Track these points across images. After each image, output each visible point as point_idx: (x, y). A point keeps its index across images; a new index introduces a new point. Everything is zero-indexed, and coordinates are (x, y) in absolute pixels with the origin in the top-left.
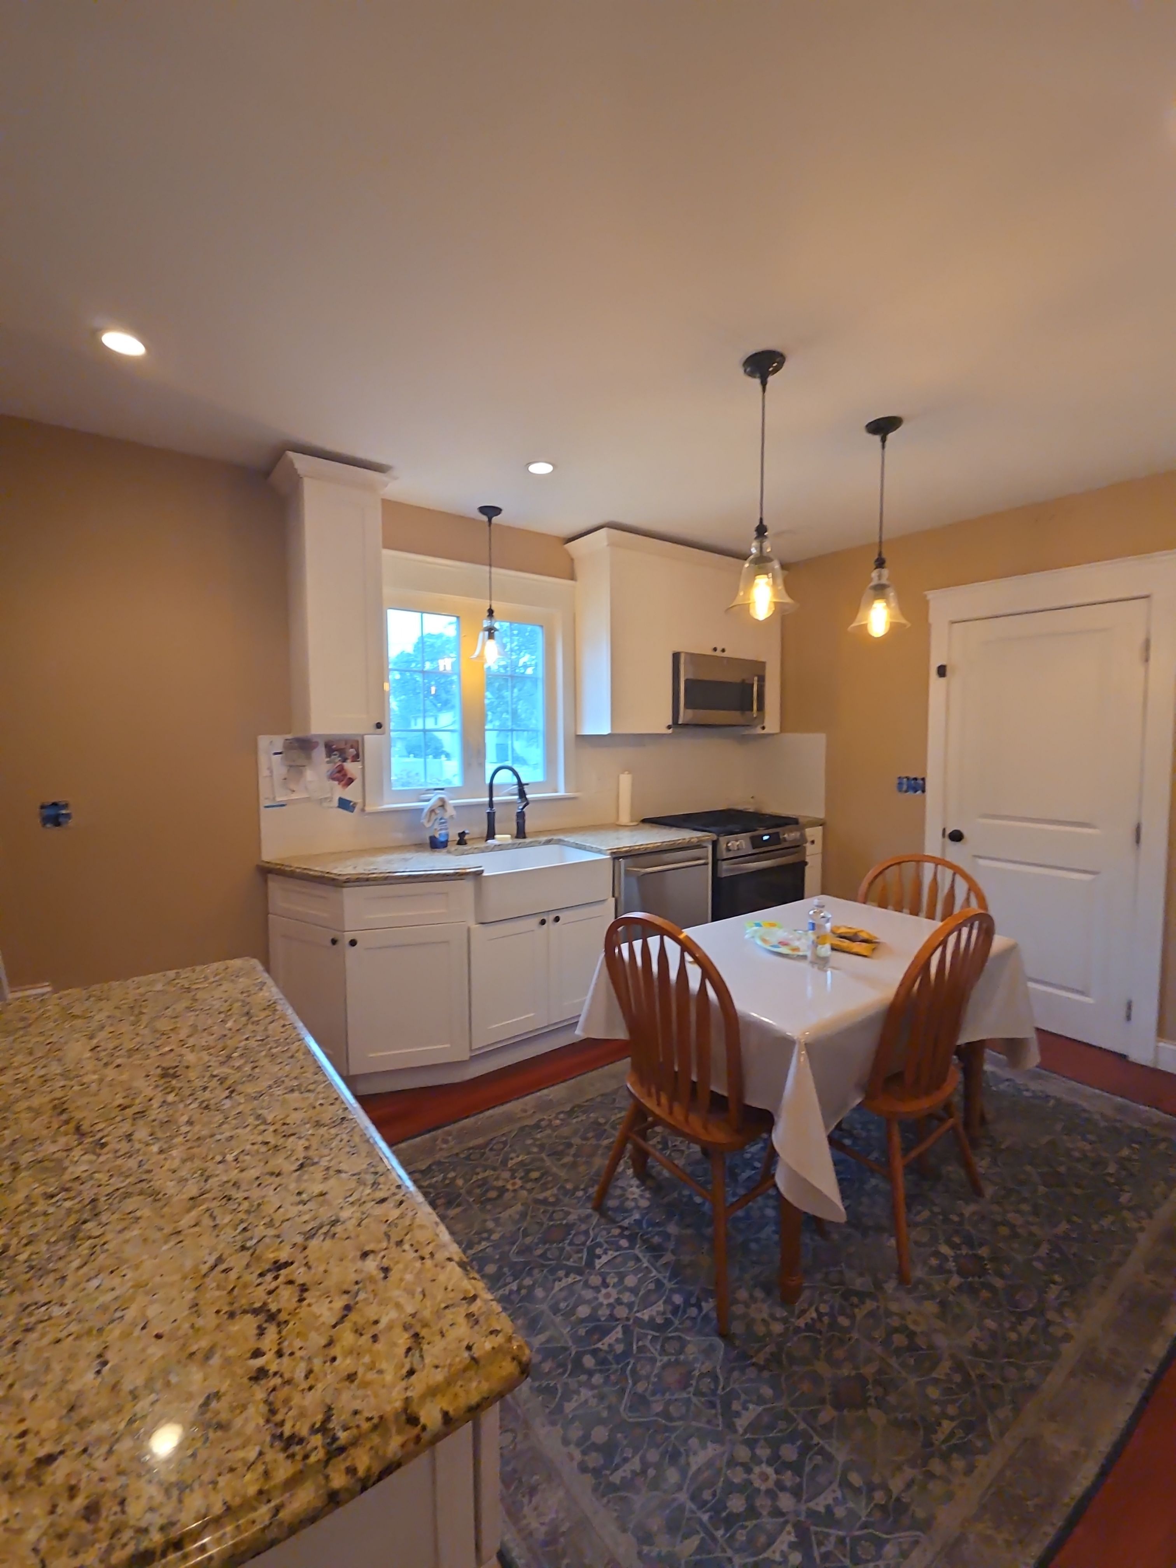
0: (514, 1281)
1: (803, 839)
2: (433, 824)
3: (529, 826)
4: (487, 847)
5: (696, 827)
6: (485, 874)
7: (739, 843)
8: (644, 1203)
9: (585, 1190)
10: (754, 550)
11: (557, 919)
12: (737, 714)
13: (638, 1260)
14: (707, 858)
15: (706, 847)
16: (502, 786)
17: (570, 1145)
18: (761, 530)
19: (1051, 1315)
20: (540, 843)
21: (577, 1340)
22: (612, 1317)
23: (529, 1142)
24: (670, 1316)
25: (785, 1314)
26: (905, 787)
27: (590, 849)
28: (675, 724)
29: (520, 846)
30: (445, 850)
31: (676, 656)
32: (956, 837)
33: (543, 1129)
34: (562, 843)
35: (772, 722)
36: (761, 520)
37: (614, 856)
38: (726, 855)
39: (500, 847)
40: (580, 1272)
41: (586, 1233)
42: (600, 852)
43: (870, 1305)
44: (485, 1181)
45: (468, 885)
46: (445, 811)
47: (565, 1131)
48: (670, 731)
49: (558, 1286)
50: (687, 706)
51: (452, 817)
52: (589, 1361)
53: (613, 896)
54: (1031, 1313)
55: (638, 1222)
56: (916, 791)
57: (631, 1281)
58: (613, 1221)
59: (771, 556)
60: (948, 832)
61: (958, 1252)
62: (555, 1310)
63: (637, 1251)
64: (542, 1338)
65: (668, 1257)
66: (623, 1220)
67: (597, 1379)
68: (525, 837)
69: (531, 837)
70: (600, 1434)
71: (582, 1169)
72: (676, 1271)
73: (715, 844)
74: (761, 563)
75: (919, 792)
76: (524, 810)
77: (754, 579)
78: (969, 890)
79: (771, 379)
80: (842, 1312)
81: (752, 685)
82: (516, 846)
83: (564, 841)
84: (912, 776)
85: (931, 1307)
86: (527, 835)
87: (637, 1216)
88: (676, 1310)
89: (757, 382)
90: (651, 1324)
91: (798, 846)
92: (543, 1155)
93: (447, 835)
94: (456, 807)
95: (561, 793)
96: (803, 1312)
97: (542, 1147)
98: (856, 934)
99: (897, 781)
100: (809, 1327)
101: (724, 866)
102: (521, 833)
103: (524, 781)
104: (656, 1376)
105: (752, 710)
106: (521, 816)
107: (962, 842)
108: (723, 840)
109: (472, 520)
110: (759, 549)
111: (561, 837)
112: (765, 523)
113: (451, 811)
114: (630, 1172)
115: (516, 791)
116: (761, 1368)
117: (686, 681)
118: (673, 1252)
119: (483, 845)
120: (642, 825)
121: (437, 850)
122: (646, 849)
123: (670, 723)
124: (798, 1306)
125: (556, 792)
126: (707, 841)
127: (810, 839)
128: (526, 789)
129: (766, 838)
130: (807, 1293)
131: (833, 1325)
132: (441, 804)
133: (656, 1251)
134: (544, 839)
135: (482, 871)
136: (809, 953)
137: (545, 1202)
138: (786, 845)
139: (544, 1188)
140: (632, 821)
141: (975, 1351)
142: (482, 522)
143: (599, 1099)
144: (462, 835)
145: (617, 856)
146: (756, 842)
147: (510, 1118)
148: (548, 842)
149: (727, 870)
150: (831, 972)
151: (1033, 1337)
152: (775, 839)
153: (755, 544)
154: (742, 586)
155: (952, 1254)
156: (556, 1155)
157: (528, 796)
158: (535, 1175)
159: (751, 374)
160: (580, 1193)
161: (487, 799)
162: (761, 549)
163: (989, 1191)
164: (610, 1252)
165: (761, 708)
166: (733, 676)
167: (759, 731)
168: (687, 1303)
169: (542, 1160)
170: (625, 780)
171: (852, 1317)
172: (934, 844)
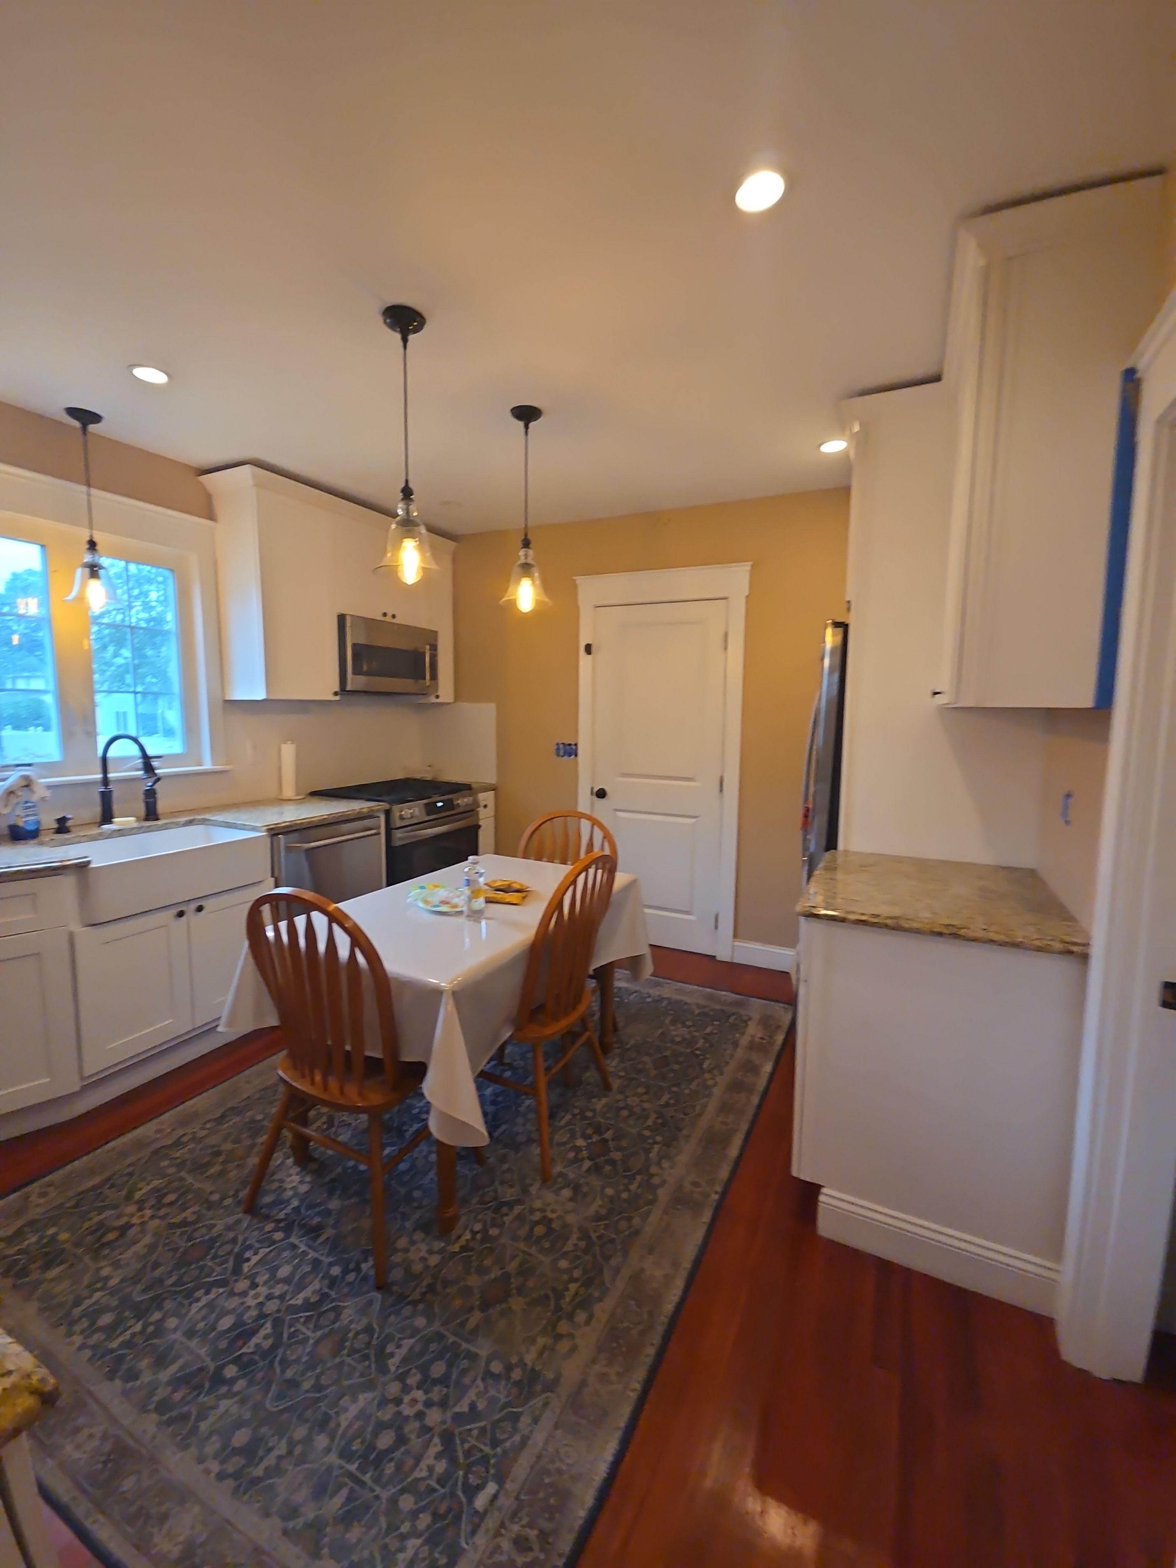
0: (138, 1321)
1: (476, 804)
2: (13, 810)
3: (161, 806)
4: (101, 834)
5: (370, 797)
6: (92, 865)
7: (413, 810)
8: (304, 1188)
9: (235, 1196)
10: (400, 512)
11: (200, 909)
12: (410, 682)
13: (294, 1247)
14: (379, 827)
15: (378, 817)
16: (122, 760)
17: (218, 1154)
18: (407, 493)
19: (653, 1169)
20: (178, 825)
21: (215, 1354)
22: (262, 1316)
23: (165, 1163)
24: (327, 1291)
25: (443, 1245)
26: (562, 753)
27: (243, 827)
28: (343, 690)
29: (149, 830)
30: (35, 841)
31: (342, 619)
32: (601, 794)
33: (185, 1144)
34: (207, 823)
35: (445, 689)
36: (407, 481)
37: (273, 832)
38: (399, 823)
39: (121, 833)
40: (223, 1283)
41: (234, 1241)
42: (254, 829)
43: (518, 1209)
44: (101, 1224)
45: (68, 882)
46: (33, 792)
47: (214, 1140)
48: (337, 698)
49: (196, 1307)
50: (355, 672)
51: (43, 799)
52: (231, 1371)
53: (272, 876)
54: (639, 1172)
55: (297, 1210)
56: (570, 756)
57: (284, 1271)
58: (267, 1218)
59: (418, 520)
60: (596, 790)
61: (590, 1141)
62: (190, 1334)
63: (293, 1240)
64: (173, 1369)
65: (329, 1233)
66: (278, 1213)
67: (241, 1384)
68: (157, 819)
69: (165, 818)
70: (241, 1438)
71: (233, 1174)
72: (335, 1246)
73: (388, 813)
74: (408, 526)
75: (573, 757)
76: (154, 787)
77: (402, 542)
78: (604, 837)
79: (411, 337)
80: (494, 1224)
81: (424, 654)
82: (143, 830)
83: (208, 820)
84: (567, 742)
85: (567, 1193)
86: (160, 817)
87: (295, 1203)
88: (333, 1282)
89: (398, 336)
90: (307, 1306)
91: (473, 810)
92: (183, 1174)
93: (38, 822)
94: (50, 787)
95: (208, 765)
96: (459, 1237)
97: (181, 1166)
98: (509, 886)
99: (556, 747)
100: (464, 1249)
101: (398, 834)
102: (151, 814)
103: (150, 752)
104: (308, 1354)
105: (425, 679)
106: (150, 794)
107: (606, 797)
108: (396, 808)
109: (60, 423)
110: (406, 511)
111: (207, 816)
112: (411, 485)
113: (40, 792)
114: (290, 1161)
115: (141, 766)
116: (415, 1303)
117: (354, 645)
118: (334, 1227)
119: (95, 831)
120: (309, 798)
121: (22, 842)
122: (309, 823)
123: (337, 689)
124: (454, 1234)
125: (201, 766)
126: (378, 810)
127: (482, 803)
128: (155, 763)
129: (440, 804)
130: (463, 1220)
131: (486, 1238)
132: (24, 783)
133: (313, 1232)
134: (183, 819)
135: (89, 862)
136: (465, 909)
137: (184, 1223)
138: (461, 810)
139: (184, 1208)
140: (297, 795)
141: (598, 1218)
142: (73, 428)
143: (257, 1096)
144: (62, 821)
145: (274, 832)
146: (431, 808)
147: (139, 1144)
148: (190, 823)
149: (401, 839)
150: (486, 924)
151: (639, 1191)
152: (449, 805)
153: (401, 505)
154: (389, 548)
155: (585, 1144)
156: (199, 1168)
157: (157, 771)
158: (171, 1198)
159: (392, 326)
160: (228, 1202)
161: (99, 776)
162: (407, 511)
163: (616, 1083)
164: (261, 1250)
165: (434, 677)
166: (404, 645)
167: (434, 700)
168: (346, 1272)
169: (182, 1179)
170: (288, 751)
171: (501, 1226)
172: (585, 802)
